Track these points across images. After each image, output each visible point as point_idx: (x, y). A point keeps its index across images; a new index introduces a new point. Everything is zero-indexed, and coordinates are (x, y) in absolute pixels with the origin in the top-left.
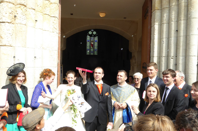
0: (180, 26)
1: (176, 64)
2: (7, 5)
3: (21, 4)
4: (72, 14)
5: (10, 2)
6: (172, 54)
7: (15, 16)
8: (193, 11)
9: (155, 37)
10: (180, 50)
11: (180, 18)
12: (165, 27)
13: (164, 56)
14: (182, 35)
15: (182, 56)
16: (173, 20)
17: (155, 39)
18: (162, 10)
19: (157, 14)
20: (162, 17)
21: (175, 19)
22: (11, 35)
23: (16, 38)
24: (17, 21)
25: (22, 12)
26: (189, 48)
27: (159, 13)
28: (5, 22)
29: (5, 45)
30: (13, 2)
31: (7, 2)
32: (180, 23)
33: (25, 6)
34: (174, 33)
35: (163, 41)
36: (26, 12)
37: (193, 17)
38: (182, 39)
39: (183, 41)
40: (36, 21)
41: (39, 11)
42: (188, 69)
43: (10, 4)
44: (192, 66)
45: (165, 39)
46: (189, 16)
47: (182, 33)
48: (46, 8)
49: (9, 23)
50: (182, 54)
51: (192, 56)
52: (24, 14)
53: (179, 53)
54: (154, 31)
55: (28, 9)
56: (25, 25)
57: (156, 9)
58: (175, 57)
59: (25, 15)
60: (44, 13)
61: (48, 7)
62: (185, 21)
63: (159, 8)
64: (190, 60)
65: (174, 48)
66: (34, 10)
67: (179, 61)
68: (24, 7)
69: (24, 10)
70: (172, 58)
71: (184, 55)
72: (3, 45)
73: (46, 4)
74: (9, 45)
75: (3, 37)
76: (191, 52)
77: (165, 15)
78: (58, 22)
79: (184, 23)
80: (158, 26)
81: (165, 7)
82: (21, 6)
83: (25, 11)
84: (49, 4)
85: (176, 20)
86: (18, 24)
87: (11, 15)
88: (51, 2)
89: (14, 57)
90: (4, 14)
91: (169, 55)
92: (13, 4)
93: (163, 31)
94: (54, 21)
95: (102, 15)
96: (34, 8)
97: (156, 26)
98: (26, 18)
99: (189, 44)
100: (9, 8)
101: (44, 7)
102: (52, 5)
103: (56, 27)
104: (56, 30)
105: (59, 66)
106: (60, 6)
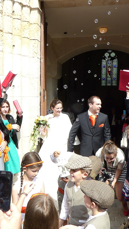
33: (2, 31)
36: (2, 38)
40: (14, 46)
41: (17, 34)
48: (24, 30)
55: (5, 34)
56: (2, 51)
59: (2, 41)
60: (22, 36)
61: (27, 29)
66: (11, 34)
73: (25, 26)
78: (39, 45)
83: (2, 36)
84: (28, 25)
88: (30, 23)
94: (34, 45)
96: (11, 32)
98: (2, 44)
101: (22, 30)
102: (32, 26)
103: (37, 52)
104: (36, 55)
105: (42, 96)
106: (42, 26)
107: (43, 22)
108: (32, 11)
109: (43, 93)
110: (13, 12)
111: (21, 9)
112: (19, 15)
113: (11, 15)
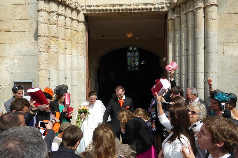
0: (189, 46)
1: (187, 80)
2: (42, 38)
3: (53, 37)
4: (103, 36)
5: (45, 36)
6: (184, 71)
7: (49, 47)
8: (199, 32)
9: (170, 56)
10: (189, 67)
11: (189, 38)
12: (177, 46)
13: (178, 73)
14: (191, 54)
15: (191, 73)
16: (183, 40)
17: (170, 57)
18: (174, 31)
19: (171, 35)
20: (175, 37)
21: (184, 39)
22: (46, 61)
23: (50, 63)
24: (51, 50)
25: (54, 42)
26: (197, 66)
27: (173, 34)
28: (41, 52)
29: (42, 70)
30: (48, 36)
31: (43, 36)
32: (189, 43)
33: (57, 38)
34: (185, 52)
35: (177, 59)
37: (198, 37)
38: (191, 57)
39: (192, 59)
40: (66, 48)
41: (68, 40)
42: (196, 84)
43: (45, 37)
44: (199, 82)
45: (177, 57)
46: (196, 36)
47: (190, 52)
48: (74, 37)
49: (44, 52)
50: (191, 71)
51: (199, 73)
52: (56, 44)
53: (189, 71)
54: (169, 50)
55: (59, 40)
56: (57, 52)
57: (169, 30)
58: (186, 74)
60: (72, 41)
61: (76, 36)
62: (193, 41)
63: (172, 29)
64: (197, 76)
65: (185, 65)
66: (64, 39)
67: (189, 77)
68: (55, 38)
69: (55, 41)
70: (184, 75)
71: (193, 71)
72: (40, 69)
73: (74, 34)
74: (45, 69)
75: (40, 63)
76: (198, 69)
77: (177, 36)
78: (85, 47)
79: (192, 43)
80: (171, 45)
81: (177, 29)
82: (53, 38)
83: (57, 41)
84: (76, 33)
85: (186, 40)
86: (52, 53)
87: (46, 46)
88: (78, 31)
89: (49, 78)
90: (41, 46)
91: (181, 72)
92: (48, 37)
93: (176, 50)
94: (81, 47)
95: (129, 35)
96: (64, 38)
97: (170, 46)
98: (57, 48)
99: (196, 62)
100: (44, 41)
101: (72, 36)
102: (79, 33)
103: (83, 52)
104: (83, 54)
105: (87, 84)
106: (87, 33)
107: (87, 30)
108: (79, 23)
109: (88, 82)
110: (66, 24)
111: (71, 22)
112: (70, 26)
113: (64, 26)
